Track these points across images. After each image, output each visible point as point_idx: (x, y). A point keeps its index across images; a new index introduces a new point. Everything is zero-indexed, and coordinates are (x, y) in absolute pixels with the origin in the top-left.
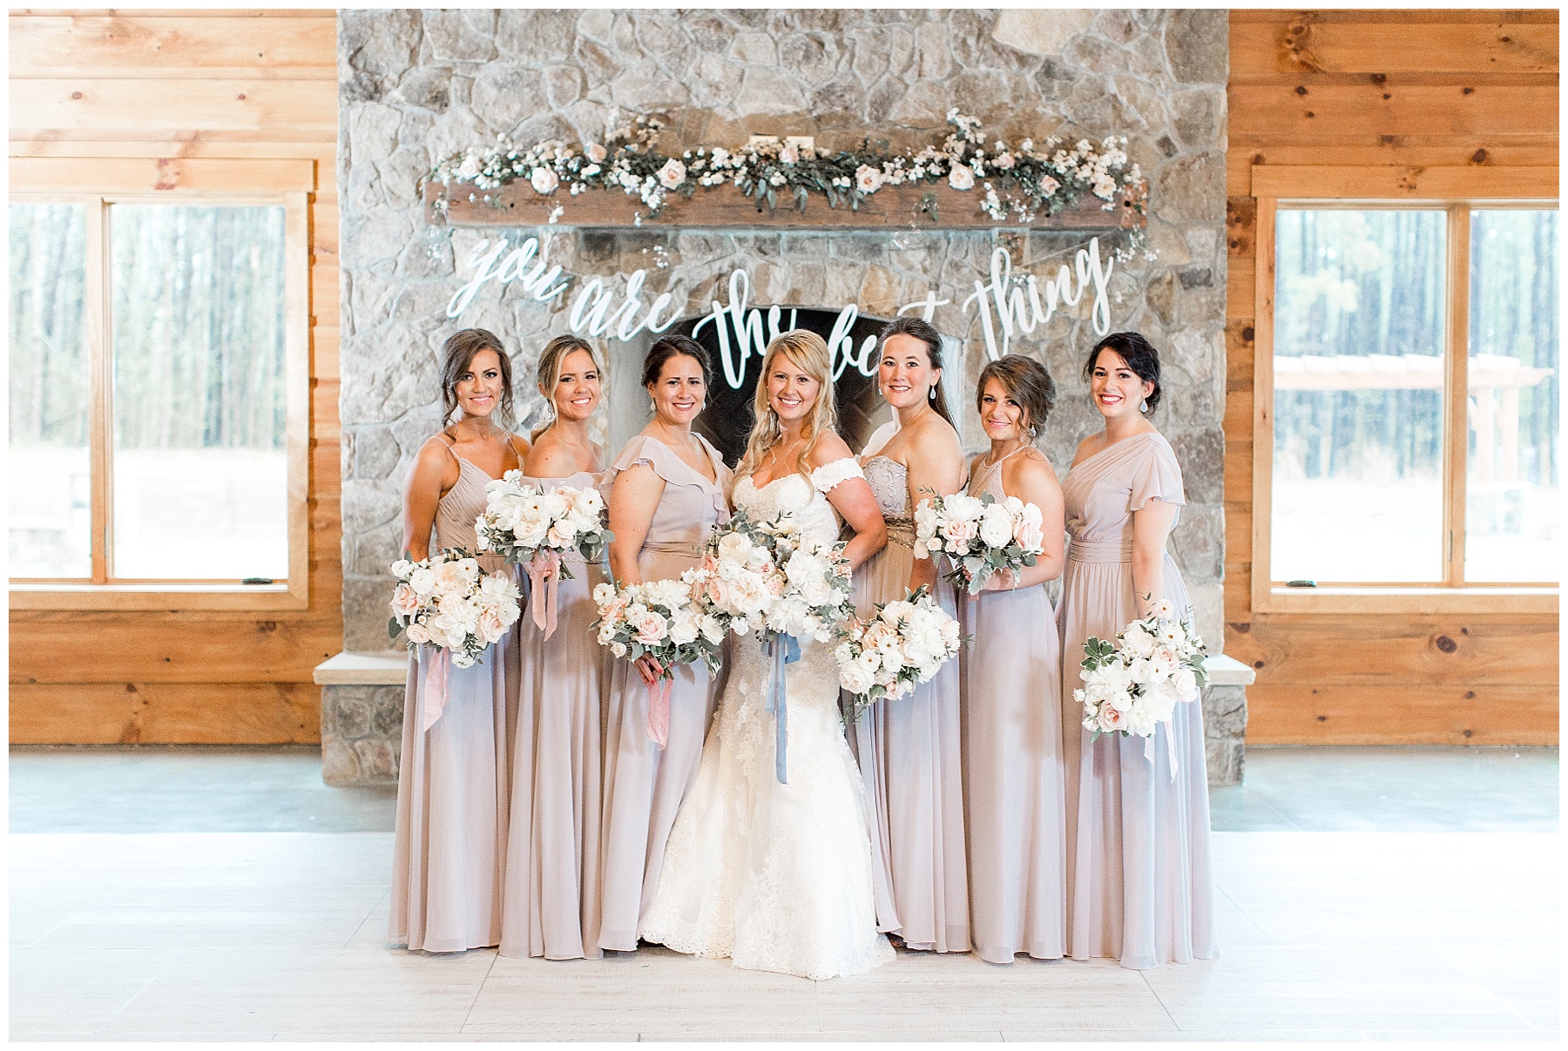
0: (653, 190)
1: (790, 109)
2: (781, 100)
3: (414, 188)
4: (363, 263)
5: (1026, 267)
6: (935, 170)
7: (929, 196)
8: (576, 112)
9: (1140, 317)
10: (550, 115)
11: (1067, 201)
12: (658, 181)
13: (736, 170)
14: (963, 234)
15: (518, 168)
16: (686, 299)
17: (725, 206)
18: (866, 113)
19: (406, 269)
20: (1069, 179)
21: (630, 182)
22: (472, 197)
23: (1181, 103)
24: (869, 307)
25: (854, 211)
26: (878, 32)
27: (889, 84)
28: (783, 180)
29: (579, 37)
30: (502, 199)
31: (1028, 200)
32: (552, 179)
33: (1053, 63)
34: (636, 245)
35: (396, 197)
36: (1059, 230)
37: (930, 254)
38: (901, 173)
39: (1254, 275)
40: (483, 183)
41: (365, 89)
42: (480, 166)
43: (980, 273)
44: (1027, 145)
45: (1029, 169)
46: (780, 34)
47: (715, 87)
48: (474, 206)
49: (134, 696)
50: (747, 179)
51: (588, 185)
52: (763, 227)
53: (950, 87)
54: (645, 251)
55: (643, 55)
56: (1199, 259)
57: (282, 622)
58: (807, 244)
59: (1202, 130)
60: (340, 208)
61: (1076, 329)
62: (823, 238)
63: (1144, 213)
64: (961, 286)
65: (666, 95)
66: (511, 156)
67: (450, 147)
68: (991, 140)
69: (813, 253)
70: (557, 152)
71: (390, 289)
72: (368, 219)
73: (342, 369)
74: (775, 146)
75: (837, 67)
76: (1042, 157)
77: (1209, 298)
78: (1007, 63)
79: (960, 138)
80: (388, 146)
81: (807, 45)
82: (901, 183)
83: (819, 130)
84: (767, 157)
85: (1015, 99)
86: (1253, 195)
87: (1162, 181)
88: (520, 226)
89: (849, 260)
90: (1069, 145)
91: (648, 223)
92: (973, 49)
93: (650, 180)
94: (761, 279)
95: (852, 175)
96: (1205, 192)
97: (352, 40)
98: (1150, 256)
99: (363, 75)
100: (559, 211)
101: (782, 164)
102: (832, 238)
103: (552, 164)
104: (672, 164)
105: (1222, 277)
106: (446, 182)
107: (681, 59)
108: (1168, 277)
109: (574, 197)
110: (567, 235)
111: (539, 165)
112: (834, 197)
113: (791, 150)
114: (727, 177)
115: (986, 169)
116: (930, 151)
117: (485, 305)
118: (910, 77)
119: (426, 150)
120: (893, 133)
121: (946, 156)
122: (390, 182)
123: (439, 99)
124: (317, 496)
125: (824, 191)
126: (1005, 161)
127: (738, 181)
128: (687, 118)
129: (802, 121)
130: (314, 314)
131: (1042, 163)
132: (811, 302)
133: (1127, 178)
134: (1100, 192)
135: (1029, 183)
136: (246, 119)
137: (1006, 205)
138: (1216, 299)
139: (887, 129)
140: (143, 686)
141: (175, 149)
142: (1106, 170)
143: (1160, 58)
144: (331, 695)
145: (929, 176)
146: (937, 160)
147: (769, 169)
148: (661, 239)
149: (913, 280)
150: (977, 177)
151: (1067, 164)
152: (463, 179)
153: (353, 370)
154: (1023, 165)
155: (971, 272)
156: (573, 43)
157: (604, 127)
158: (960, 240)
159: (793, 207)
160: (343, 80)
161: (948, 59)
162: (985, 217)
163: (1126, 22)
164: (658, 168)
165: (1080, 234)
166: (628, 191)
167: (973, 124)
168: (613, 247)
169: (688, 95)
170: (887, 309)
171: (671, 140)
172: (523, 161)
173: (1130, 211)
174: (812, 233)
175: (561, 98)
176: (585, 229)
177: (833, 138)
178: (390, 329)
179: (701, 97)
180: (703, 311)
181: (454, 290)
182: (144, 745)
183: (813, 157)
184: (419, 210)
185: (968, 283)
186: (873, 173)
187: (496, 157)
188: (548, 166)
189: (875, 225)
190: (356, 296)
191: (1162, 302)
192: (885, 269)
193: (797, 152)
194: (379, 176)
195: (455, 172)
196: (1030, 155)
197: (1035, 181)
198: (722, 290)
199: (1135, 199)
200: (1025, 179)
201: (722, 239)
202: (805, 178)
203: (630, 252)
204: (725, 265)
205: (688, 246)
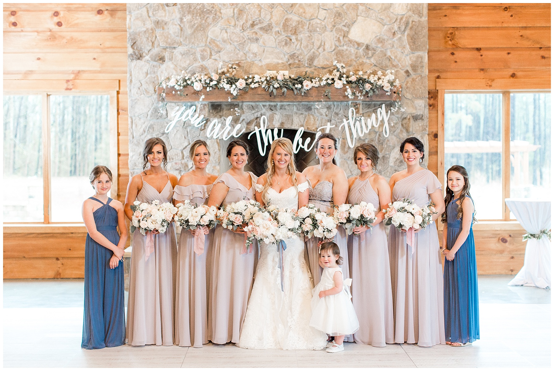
0: (234, 89)
1: (280, 61)
2: (277, 58)
3: (153, 89)
4: (136, 115)
5: (361, 114)
6: (330, 82)
7: (328, 91)
8: (208, 63)
9: (399, 131)
10: (199, 64)
11: (374, 92)
12: (236, 86)
13: (262, 82)
14: (339, 103)
15: (189, 82)
16: (245, 125)
17: (259, 94)
18: (306, 63)
19: (151, 116)
20: (375, 85)
21: (227, 87)
22: (174, 92)
23: (412, 59)
25: (302, 96)
26: (310, 35)
27: (314, 53)
28: (278, 85)
29: (209, 38)
30: (184, 93)
31: (361, 92)
32: (200, 86)
33: (369, 45)
34: (229, 107)
35: (147, 92)
36: (372, 102)
37: (328, 110)
38: (318, 83)
39: (437, 116)
40: (177, 87)
41: (137, 56)
42: (176, 82)
43: (345, 116)
44: (361, 73)
45: (361, 81)
46: (277, 36)
47: (255, 54)
48: (174, 95)
49: (59, 262)
50: (266, 85)
51: (212, 88)
52: (271, 101)
53: (334, 54)
54: (232, 110)
55: (231, 44)
56: (419, 111)
58: (286, 107)
59: (419, 67)
60: (128, 96)
61: (378, 135)
62: (292, 105)
63: (400, 95)
64: (338, 121)
65: (238, 57)
66: (187, 78)
67: (166, 75)
68: (348, 71)
69: (289, 110)
70: (202, 77)
71: (146, 123)
72: (138, 100)
73: (129, 150)
74: (275, 74)
75: (296, 47)
76: (365, 77)
77: (422, 124)
78: (354, 45)
79: (338, 71)
80: (145, 75)
81: (286, 40)
82: (319, 87)
83: (290, 68)
84: (273, 78)
85: (356, 58)
86: (437, 89)
87: (406, 85)
88: (190, 102)
89: (301, 112)
90: (374, 73)
91: (233, 100)
92: (342, 41)
93: (234, 86)
94: (271, 119)
95: (301, 83)
96: (421, 88)
97: (132, 39)
98: (403, 110)
99: (136, 51)
100: (203, 97)
101: (278, 80)
102: (295, 105)
103: (201, 81)
104: (241, 81)
105: (427, 117)
106: (164, 87)
107: (243, 45)
108: (408, 117)
109: (208, 92)
110: (205, 105)
111: (196, 81)
112: (296, 92)
113: (281, 75)
114: (260, 85)
115: (347, 81)
116: (328, 76)
117: (178, 128)
118: (321, 50)
119: (157, 76)
120: (315, 69)
121: (333, 77)
122: (145, 87)
123: (162, 59)
124: (121, 193)
125: (292, 89)
126: (353, 78)
127: (263, 86)
128: (245, 65)
129: (285, 65)
130: (119, 132)
131: (365, 79)
132: (288, 126)
133: (394, 84)
134: (385, 89)
135: (361, 86)
136: (96, 66)
137: (354, 94)
138: (425, 125)
139: (313, 68)
140: (61, 258)
141: (72, 77)
142: (387, 81)
143: (405, 44)
144: (127, 261)
145: (328, 84)
146: (330, 78)
147: (274, 82)
148: (237, 106)
149: (322, 119)
150: (344, 84)
151: (374, 79)
152: (170, 86)
153: (133, 151)
154: (359, 80)
155: (342, 116)
156: (207, 40)
157: (218, 68)
158: (338, 105)
159: (281, 94)
160: (129, 53)
161: (333, 44)
162: (346, 98)
163: (393, 31)
164: (236, 82)
165: (378, 103)
166: (226, 90)
167: (342, 66)
168: (221, 108)
169: (246, 57)
170: (314, 128)
171: (240, 72)
172: (190, 80)
173: (395, 95)
174: (288, 103)
175: (203, 58)
176: (211, 102)
177: (295, 71)
178: (145, 137)
179: (250, 57)
180: (251, 130)
181: (167, 123)
182: (62, 278)
183: (288, 78)
184: (155, 96)
185: (341, 119)
186: (309, 83)
187: (182, 79)
188: (199, 82)
189: (309, 100)
190: (134, 126)
191: (407, 125)
192: (313, 115)
193: (283, 76)
194: (142, 85)
195: (167, 84)
196: (362, 76)
197: (363, 85)
198: (258, 122)
199: (397, 91)
200: (360, 85)
201: (258, 105)
202: (286, 85)
203: (226, 110)
204: (259, 114)
205: (246, 108)
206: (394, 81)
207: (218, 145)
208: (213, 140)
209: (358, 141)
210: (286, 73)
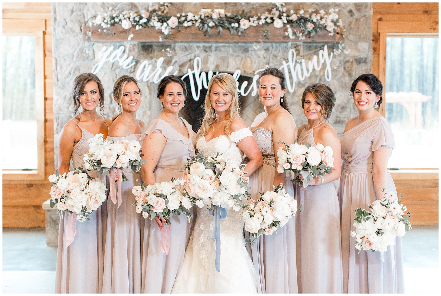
0: (166, 28)
3: (79, 28)
4: (61, 55)
5: (301, 56)
6: (269, 21)
7: (267, 30)
9: (341, 75)
11: (316, 32)
12: (168, 25)
13: (196, 21)
14: (278, 45)
15: (117, 20)
16: (178, 68)
17: (193, 34)
19: (77, 58)
20: (317, 24)
21: (158, 25)
22: (100, 30)
24: (244, 71)
25: (239, 36)
28: (214, 24)
30: (111, 32)
31: (303, 32)
32: (129, 24)
34: (161, 48)
35: (73, 31)
36: (314, 43)
37: (266, 52)
38: (256, 22)
39: (379, 60)
40: (104, 26)
42: (103, 19)
43: (284, 59)
44: (302, 12)
45: (303, 20)
48: (101, 34)
50: (200, 24)
51: (142, 26)
52: (206, 42)
54: (163, 50)
56: (362, 54)
57: (36, 184)
58: (222, 48)
59: (364, 7)
60: (53, 36)
61: (318, 79)
62: (227, 46)
63: (344, 36)
64: (277, 64)
66: (114, 16)
67: (92, 13)
68: (288, 11)
69: (224, 52)
70: (131, 14)
71: (72, 65)
72: (63, 39)
73: (54, 94)
74: (210, 12)
76: (307, 16)
77: (366, 68)
79: (277, 9)
80: (70, 13)
82: (257, 26)
83: (226, 7)
84: (208, 16)
86: (379, 32)
87: (349, 25)
88: (117, 42)
89: (237, 54)
90: (317, 12)
91: (164, 40)
93: (165, 24)
94: (205, 61)
95: (238, 22)
96: (365, 29)
98: (346, 52)
100: (132, 36)
101: (213, 19)
102: (231, 46)
103: (129, 18)
104: (173, 19)
105: (371, 60)
106: (90, 25)
108: (351, 60)
109: (138, 31)
110: (135, 45)
111: (125, 19)
112: (232, 31)
113: (216, 14)
114: (193, 23)
115: (287, 20)
116: (266, 14)
117: (106, 70)
119: (84, 14)
120: (253, 8)
121: (272, 16)
122: (71, 26)
124: (47, 139)
125: (228, 29)
126: (294, 17)
127: (197, 25)
129: (220, 4)
130: (46, 74)
131: (307, 18)
132: (223, 69)
133: (338, 24)
134: (328, 29)
135: (303, 25)
136: (21, 5)
137: (294, 33)
138: (369, 68)
139: (251, 7)
142: (331, 21)
144: (49, 213)
145: (266, 23)
146: (269, 17)
147: (208, 21)
148: (169, 46)
150: (284, 23)
151: (317, 18)
152: (97, 24)
153: (58, 94)
154: (301, 19)
155: (281, 58)
157: (148, 6)
158: (277, 47)
159: (217, 34)
162: (286, 38)
164: (168, 20)
165: (320, 44)
166: (157, 28)
167: (282, 5)
168: (152, 50)
170: (251, 72)
171: (173, 10)
172: (119, 17)
173: (338, 36)
174: (224, 44)
176: (142, 43)
177: (231, 10)
178: (71, 79)
180: (184, 73)
181: (94, 65)
183: (224, 16)
184: (81, 36)
185: (280, 62)
186: (246, 21)
187: (109, 16)
188: (128, 19)
189: (247, 41)
190: (59, 67)
191: (349, 69)
192: (250, 58)
193: (218, 15)
194: (67, 24)
195: (93, 21)
196: (303, 15)
197: (305, 25)
198: (191, 65)
199: (341, 32)
200: (301, 24)
201: (191, 46)
202: (221, 23)
203: (158, 51)
204: (192, 56)
205: (179, 49)
206: (337, 21)
207: (149, 89)
208: (144, 83)
209: (298, 85)
210: (222, 11)
